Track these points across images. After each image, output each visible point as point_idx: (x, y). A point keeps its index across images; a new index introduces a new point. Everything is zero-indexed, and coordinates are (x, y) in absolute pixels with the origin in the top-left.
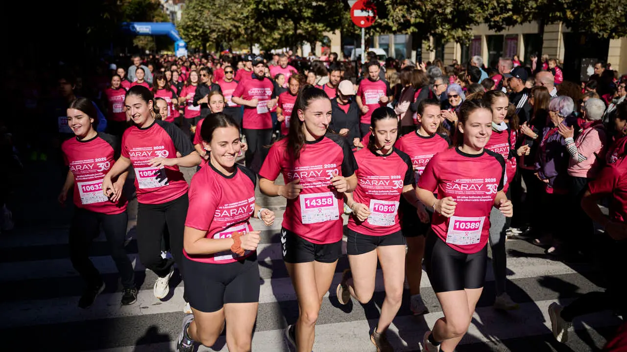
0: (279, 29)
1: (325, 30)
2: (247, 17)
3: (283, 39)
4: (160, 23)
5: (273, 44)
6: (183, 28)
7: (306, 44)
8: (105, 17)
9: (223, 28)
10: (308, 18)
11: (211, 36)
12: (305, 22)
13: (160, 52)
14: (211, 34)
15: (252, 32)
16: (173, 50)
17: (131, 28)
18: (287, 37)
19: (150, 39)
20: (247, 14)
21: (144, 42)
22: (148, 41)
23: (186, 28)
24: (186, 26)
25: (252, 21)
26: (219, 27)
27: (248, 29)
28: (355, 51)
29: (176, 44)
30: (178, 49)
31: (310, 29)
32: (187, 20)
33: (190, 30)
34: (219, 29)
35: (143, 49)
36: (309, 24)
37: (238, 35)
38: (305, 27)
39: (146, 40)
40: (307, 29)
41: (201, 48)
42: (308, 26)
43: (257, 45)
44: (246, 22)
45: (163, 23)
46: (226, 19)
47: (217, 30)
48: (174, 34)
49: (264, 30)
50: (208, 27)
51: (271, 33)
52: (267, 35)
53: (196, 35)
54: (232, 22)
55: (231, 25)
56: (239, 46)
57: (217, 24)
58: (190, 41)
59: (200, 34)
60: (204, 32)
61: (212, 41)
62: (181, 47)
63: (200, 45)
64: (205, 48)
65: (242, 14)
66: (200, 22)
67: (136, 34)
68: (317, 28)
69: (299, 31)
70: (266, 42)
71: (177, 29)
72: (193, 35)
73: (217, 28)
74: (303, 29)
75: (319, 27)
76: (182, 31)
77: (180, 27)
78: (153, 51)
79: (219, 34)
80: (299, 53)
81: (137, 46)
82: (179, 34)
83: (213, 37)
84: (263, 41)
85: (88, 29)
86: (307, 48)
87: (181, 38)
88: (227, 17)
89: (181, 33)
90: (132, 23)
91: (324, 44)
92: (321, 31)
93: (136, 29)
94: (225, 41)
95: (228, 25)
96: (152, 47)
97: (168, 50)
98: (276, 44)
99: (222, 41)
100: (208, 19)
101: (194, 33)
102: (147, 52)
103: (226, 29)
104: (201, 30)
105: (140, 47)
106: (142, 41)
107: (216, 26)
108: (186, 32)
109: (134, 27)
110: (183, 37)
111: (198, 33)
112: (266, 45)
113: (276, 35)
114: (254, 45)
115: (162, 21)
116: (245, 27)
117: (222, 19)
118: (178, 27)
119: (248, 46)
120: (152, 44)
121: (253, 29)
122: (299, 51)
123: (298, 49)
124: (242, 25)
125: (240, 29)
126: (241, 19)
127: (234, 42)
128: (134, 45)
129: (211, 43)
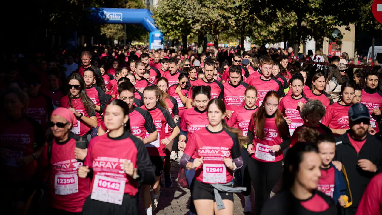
0: (277, 21)
1: (335, 24)
2: (240, 7)
3: (282, 32)
4: (134, 8)
5: (268, 38)
6: (160, 16)
7: (310, 40)
8: (72, 2)
9: (210, 18)
10: (316, 9)
11: (193, 27)
12: (311, 14)
13: (131, 42)
14: (193, 25)
15: (244, 24)
16: (146, 41)
17: (99, 14)
18: (286, 31)
19: (120, 27)
20: (241, 4)
21: (112, 31)
22: (117, 29)
23: (164, 17)
24: (164, 14)
25: (245, 12)
26: (204, 17)
27: (240, 20)
28: (373, 49)
29: (150, 35)
30: (152, 42)
31: (316, 22)
32: (166, 7)
33: (169, 19)
34: (204, 20)
35: (111, 39)
36: (317, 17)
37: (226, 28)
38: (311, 18)
39: (116, 28)
40: (313, 22)
41: (181, 40)
42: (315, 18)
43: (248, 38)
44: (237, 12)
45: (137, 9)
46: (213, 8)
47: (201, 20)
48: (149, 22)
49: (259, 22)
50: (190, 16)
51: (267, 24)
52: (261, 27)
53: (176, 25)
54: (221, 12)
55: (220, 15)
56: (227, 38)
57: (202, 14)
58: (168, 32)
59: (180, 25)
60: (185, 22)
61: (195, 33)
62: (157, 39)
63: (178, 36)
64: (185, 40)
65: (234, 3)
66: (182, 11)
67: (105, 22)
68: (326, 20)
69: (303, 24)
70: (260, 35)
71: (154, 17)
72: (170, 25)
73: (201, 18)
74: (308, 21)
75: (329, 20)
76: (159, 19)
77: (156, 15)
78: (123, 42)
79: (203, 25)
80: (301, 51)
81: (105, 35)
82: (155, 23)
83: (197, 28)
84: (256, 34)
85: (52, 16)
86: (311, 44)
87: (158, 28)
88: (214, 6)
89: (157, 22)
90: (101, 8)
91: (332, 39)
92: (330, 24)
93: (106, 16)
94: (210, 33)
95: (215, 15)
96: (122, 37)
97: (140, 40)
98: (273, 38)
99: (206, 33)
100: (192, 7)
101: (173, 23)
102: (116, 42)
103: (213, 20)
104: (182, 19)
105: (108, 37)
106: (111, 29)
107: (201, 15)
108: (164, 22)
109: (103, 14)
110: (160, 26)
111: (179, 22)
112: (260, 39)
113: (274, 28)
114: (245, 39)
115: (136, 7)
116: (236, 18)
117: (209, 8)
118: (155, 14)
119: (238, 38)
120: (122, 34)
121: (246, 21)
122: (301, 47)
123: (299, 45)
124: (232, 16)
125: (230, 21)
126: (231, 8)
127: (221, 35)
128: (101, 34)
129: (192, 34)
